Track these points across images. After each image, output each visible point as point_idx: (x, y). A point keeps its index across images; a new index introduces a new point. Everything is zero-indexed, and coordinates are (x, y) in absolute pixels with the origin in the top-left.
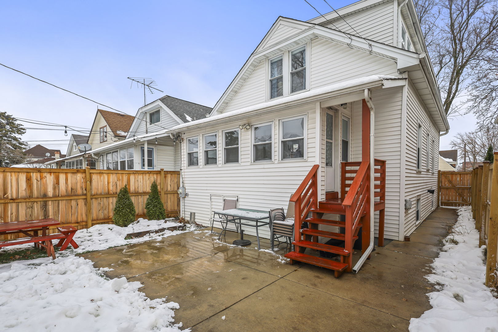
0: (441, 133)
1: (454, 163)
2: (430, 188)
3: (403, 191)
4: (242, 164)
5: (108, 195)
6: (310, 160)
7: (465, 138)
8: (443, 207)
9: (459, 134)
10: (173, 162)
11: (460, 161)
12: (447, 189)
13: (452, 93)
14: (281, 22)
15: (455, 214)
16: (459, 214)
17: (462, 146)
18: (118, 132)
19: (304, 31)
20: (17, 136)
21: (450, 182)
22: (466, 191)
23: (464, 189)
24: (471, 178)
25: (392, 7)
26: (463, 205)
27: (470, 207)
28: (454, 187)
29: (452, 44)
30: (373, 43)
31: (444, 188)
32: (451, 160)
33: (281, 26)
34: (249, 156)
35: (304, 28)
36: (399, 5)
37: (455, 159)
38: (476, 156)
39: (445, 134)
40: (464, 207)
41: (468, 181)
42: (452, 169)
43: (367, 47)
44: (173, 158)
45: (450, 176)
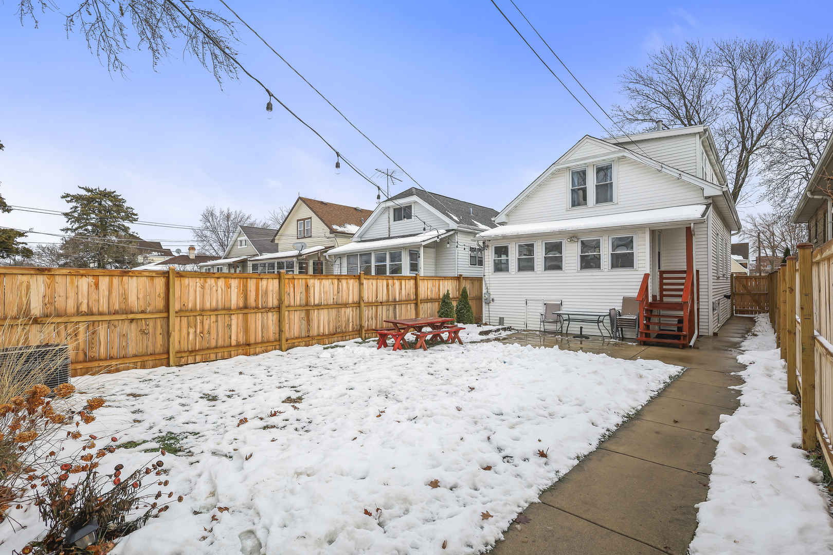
0: (732, 232)
1: (745, 261)
2: (725, 293)
3: (711, 294)
4: (567, 271)
5: (431, 300)
6: (640, 269)
7: (758, 221)
8: (738, 315)
9: (749, 216)
10: (434, 266)
11: (752, 257)
12: (742, 295)
13: (741, 178)
14: (587, 140)
15: (753, 321)
16: (756, 320)
17: (755, 235)
18: (335, 227)
19: (614, 152)
20: (127, 224)
21: (745, 287)
22: (762, 297)
23: (760, 295)
24: (767, 282)
25: (694, 139)
26: (760, 313)
27: (768, 314)
28: (749, 293)
29: (738, 116)
30: (682, 173)
31: (738, 294)
32: (740, 258)
33: (588, 144)
34: (576, 265)
35: (613, 150)
36: (700, 138)
37: (746, 256)
38: (775, 250)
39: (737, 233)
40: (762, 314)
41: (764, 286)
42: (743, 270)
43: (678, 176)
44: (434, 261)
45: (744, 281)
